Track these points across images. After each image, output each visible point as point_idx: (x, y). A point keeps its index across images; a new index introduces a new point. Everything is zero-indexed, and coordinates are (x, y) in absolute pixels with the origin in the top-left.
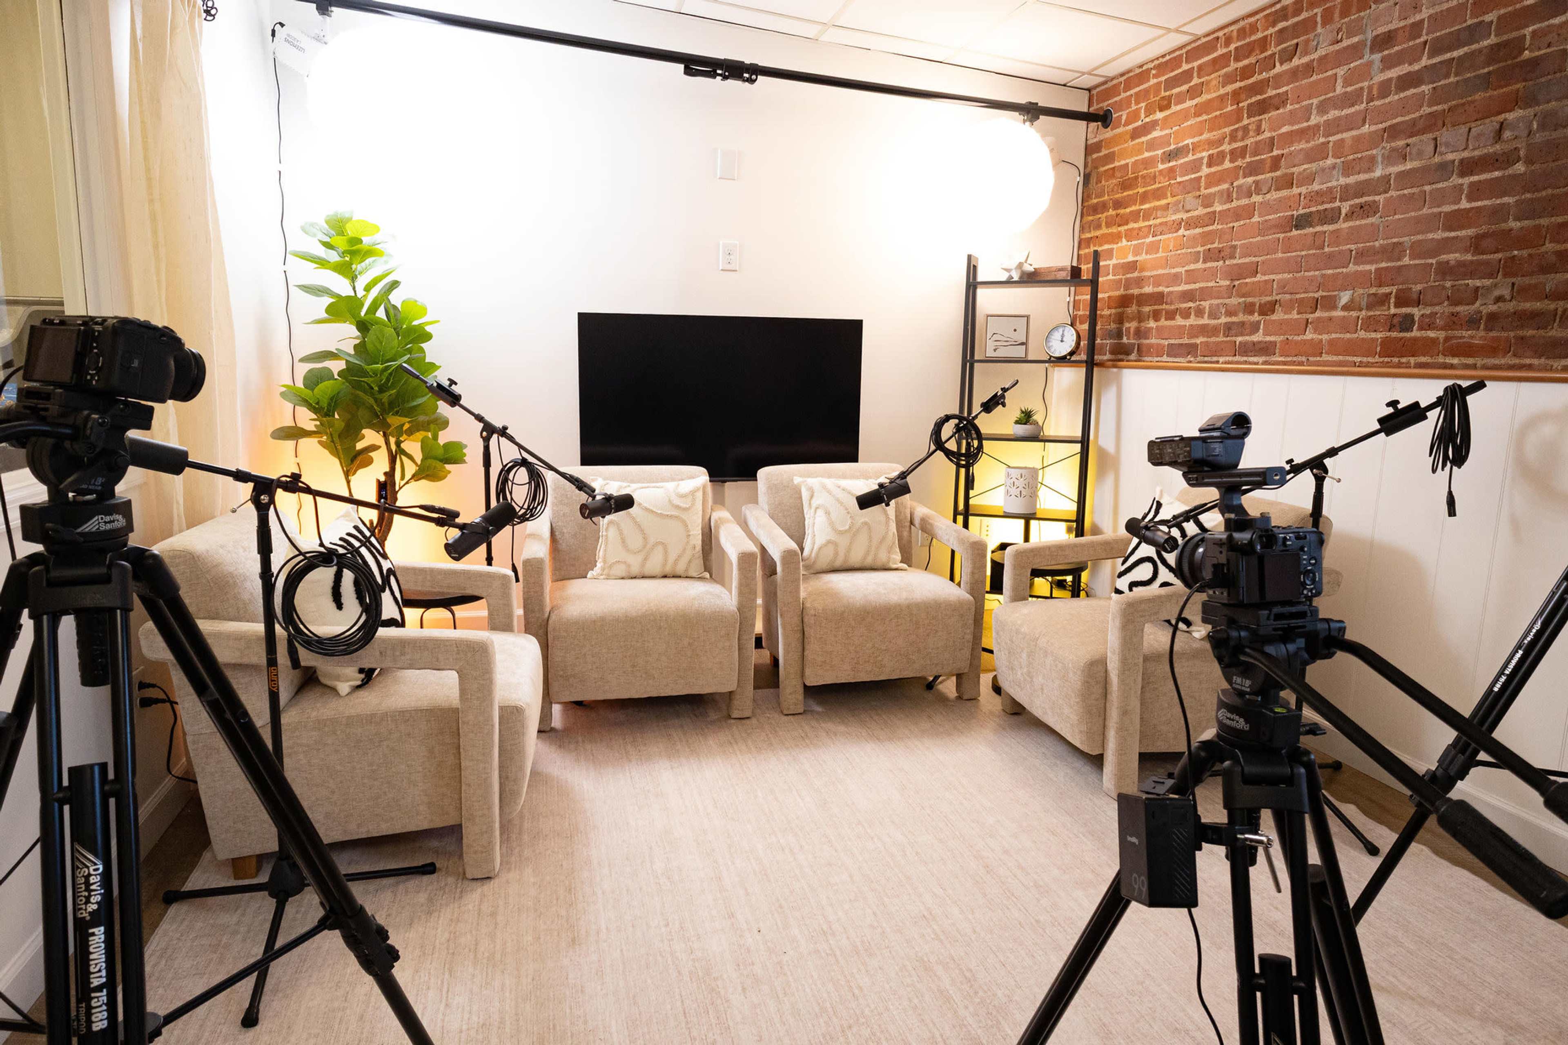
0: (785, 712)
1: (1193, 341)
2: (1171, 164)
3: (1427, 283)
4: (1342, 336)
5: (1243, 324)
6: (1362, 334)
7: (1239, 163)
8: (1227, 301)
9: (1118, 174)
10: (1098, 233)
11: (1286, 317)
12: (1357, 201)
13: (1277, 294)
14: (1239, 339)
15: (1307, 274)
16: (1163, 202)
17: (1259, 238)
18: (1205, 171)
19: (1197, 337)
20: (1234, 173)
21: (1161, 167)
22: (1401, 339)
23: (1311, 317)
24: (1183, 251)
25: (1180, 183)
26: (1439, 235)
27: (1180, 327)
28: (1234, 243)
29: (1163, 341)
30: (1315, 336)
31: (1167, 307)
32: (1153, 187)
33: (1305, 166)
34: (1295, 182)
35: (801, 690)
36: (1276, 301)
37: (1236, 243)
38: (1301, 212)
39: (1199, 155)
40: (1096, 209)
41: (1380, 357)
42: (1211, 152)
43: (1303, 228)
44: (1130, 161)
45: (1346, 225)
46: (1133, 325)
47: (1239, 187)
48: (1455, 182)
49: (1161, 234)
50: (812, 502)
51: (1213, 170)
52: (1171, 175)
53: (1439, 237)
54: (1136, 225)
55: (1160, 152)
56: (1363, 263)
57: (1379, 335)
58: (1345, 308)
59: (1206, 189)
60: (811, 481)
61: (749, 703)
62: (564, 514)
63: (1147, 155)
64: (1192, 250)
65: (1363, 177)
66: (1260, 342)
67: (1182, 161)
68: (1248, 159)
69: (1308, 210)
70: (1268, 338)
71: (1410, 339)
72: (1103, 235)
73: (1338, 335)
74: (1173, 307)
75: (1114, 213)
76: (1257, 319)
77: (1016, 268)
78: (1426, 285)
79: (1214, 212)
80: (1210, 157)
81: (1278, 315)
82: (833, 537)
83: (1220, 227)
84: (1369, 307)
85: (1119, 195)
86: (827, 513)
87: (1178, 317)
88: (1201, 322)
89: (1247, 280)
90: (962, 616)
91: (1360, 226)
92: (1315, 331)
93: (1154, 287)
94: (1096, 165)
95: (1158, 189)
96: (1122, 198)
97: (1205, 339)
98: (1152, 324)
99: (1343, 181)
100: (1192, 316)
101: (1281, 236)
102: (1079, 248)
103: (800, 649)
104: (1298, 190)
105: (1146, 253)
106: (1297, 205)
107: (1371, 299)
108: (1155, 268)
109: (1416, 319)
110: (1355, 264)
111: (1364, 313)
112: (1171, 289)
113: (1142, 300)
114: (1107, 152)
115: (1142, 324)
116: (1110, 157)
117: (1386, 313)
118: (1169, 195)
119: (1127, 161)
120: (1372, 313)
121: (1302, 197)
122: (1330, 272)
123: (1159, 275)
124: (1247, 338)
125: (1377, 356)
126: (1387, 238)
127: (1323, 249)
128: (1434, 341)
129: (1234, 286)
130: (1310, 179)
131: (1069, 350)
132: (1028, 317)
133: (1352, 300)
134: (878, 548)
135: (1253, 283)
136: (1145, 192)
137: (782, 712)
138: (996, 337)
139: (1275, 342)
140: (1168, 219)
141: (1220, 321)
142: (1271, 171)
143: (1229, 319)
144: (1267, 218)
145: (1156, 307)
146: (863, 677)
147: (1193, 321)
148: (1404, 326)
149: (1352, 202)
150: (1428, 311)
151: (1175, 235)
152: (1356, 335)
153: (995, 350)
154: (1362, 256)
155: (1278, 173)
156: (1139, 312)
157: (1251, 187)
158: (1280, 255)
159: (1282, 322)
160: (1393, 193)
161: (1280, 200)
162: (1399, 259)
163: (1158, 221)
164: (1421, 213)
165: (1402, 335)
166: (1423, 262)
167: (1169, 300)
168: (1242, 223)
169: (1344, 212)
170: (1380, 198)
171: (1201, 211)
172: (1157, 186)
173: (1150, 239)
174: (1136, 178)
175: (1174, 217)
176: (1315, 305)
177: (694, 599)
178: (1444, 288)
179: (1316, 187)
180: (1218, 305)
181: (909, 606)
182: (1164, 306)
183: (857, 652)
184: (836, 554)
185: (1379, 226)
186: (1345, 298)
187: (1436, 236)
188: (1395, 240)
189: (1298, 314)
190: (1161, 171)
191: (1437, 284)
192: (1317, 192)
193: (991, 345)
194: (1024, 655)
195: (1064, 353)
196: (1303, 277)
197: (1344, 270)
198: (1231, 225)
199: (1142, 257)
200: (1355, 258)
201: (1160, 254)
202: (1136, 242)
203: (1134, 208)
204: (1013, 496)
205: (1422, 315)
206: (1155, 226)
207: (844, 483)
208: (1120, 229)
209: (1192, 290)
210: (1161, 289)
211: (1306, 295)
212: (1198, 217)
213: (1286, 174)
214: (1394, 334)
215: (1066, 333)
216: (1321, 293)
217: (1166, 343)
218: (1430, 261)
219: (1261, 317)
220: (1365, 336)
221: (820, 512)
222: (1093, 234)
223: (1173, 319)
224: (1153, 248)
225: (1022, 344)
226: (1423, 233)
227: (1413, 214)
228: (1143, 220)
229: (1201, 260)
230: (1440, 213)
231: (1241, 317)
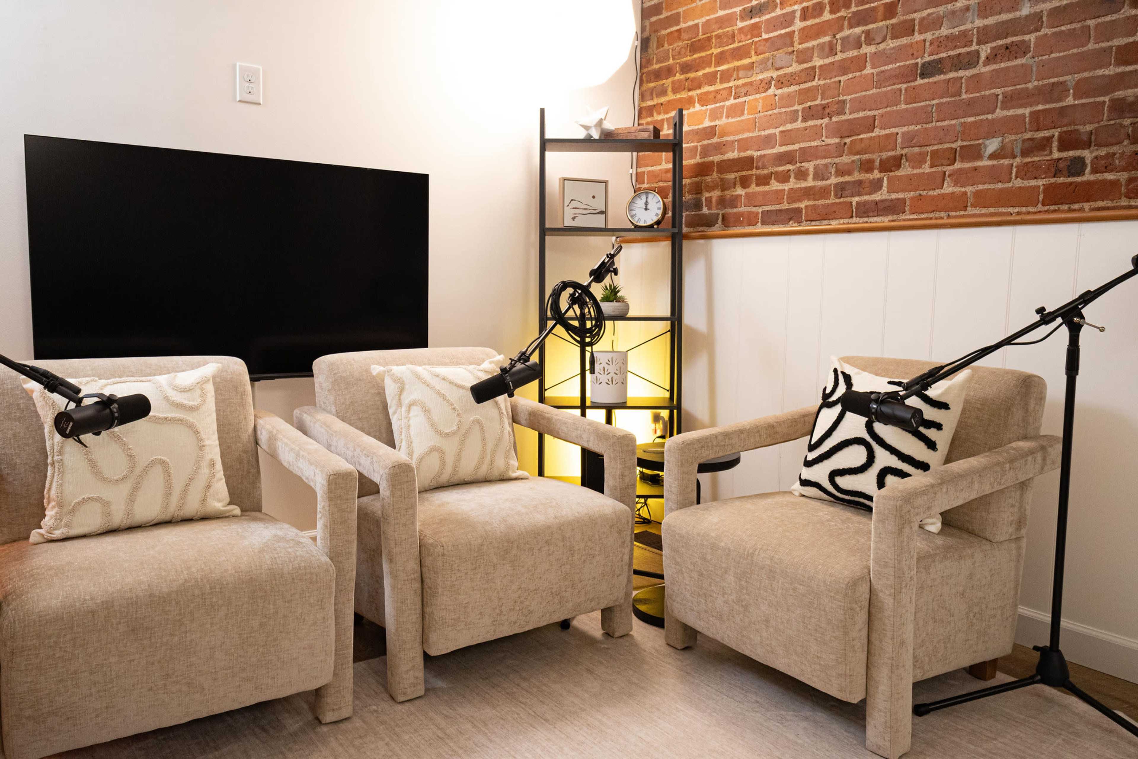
0: (401, 698)
1: (795, 206)
2: (753, 21)
3: (1099, 122)
4: (992, 186)
5: (860, 182)
6: (1019, 183)
7: (843, 13)
8: (837, 160)
9: (684, 36)
10: (663, 100)
11: (915, 171)
12: (1000, 42)
13: (902, 148)
14: (855, 200)
15: (939, 124)
16: (746, 61)
17: (874, 91)
18: (798, 24)
19: (801, 201)
20: (838, 25)
21: (740, 24)
22: (1071, 184)
23: (949, 169)
24: (775, 111)
25: (766, 40)
26: (1112, 70)
27: (777, 192)
28: (841, 98)
29: (754, 209)
30: (957, 189)
31: (758, 172)
32: (731, 46)
33: (929, 11)
34: (917, 27)
35: (419, 661)
36: (902, 155)
37: (845, 98)
38: (927, 59)
39: (788, 9)
40: (657, 75)
41: (1043, 205)
42: (805, 4)
43: (932, 75)
44: (700, 21)
45: (988, 68)
46: (715, 194)
47: (843, 39)
48: (1127, 14)
49: (746, 95)
50: (402, 397)
51: (809, 23)
52: (755, 32)
53: (1112, 73)
54: (711, 88)
55: (738, 9)
56: (1013, 107)
57: (1040, 183)
58: (992, 157)
59: (800, 44)
60: (397, 370)
61: (349, 697)
62: (14, 435)
63: (721, 13)
64: (788, 109)
65: (1005, 17)
66: (883, 201)
67: (768, 17)
68: (854, 9)
69: (936, 57)
70: (894, 196)
71: (1082, 183)
72: (669, 101)
73: (986, 186)
74: (766, 172)
75: (682, 77)
76: (878, 176)
77: (596, 126)
78: (1097, 125)
79: (814, 68)
80: (804, 10)
81: (906, 170)
82: (437, 441)
83: (822, 82)
84: (1025, 153)
85: (689, 58)
86: (426, 411)
87: (773, 181)
88: (803, 184)
89: (861, 136)
90: (620, 532)
91: (1008, 68)
92: (956, 184)
93: (739, 151)
94: (656, 28)
95: (739, 48)
96: (693, 60)
97: (811, 203)
98: (740, 191)
99: (979, 23)
100: (792, 180)
101: (904, 86)
102: (640, 117)
103: (419, 606)
104: (922, 37)
105: (728, 117)
106: (921, 53)
107: (1027, 145)
108: (738, 132)
109: (1088, 161)
110: (1002, 109)
111: (1018, 160)
112: (762, 152)
113: (725, 166)
114: (669, 14)
115: (726, 192)
116: (675, 19)
117: (1048, 158)
118: (753, 53)
119: (696, 21)
120: (1029, 160)
121: (928, 44)
122: (971, 119)
123: (747, 139)
124: (866, 198)
125: (1040, 205)
126: (1043, 79)
127: (960, 95)
128: (1115, 183)
129: (845, 144)
130: (936, 23)
131: (655, 219)
132: (606, 182)
133: (1002, 148)
134: (494, 453)
135: (871, 138)
136: (722, 53)
137: (393, 698)
138: (574, 204)
139: (904, 200)
140: (753, 79)
141: (828, 182)
142: (885, 19)
143: (841, 179)
144: (882, 68)
145: (744, 173)
146: (506, 631)
147: (793, 184)
148: (1073, 171)
149: (994, 44)
150: (1103, 152)
151: (763, 95)
152: (1010, 185)
153: (574, 219)
154: (1009, 101)
155: (894, 21)
156: (722, 180)
157: (859, 37)
158: (903, 106)
159: (910, 178)
160: (1044, 31)
161: (900, 48)
162: (1060, 100)
163: (741, 82)
164: (1085, 49)
165: (1070, 180)
166: (1092, 100)
167: (760, 164)
168: (851, 76)
169: (983, 56)
170: (1031, 38)
171: (796, 68)
172: (736, 45)
173: (732, 101)
174: (709, 39)
175: (760, 77)
176: (952, 157)
177: (261, 551)
178: (1121, 125)
179: (944, 31)
180: (826, 165)
181: (561, 527)
182: (754, 171)
183: (500, 599)
184: (443, 463)
185: (1031, 66)
186: (992, 145)
187: (1107, 72)
188: (1052, 80)
189: (931, 167)
190: (741, 29)
191: (1112, 122)
192: (947, 37)
193: (569, 213)
194: (731, 578)
195: (649, 223)
196: (936, 128)
197: (990, 116)
198: (837, 79)
199: (722, 122)
200: (1002, 102)
201: (746, 117)
202: (713, 106)
203: (707, 70)
204: (604, 384)
205: (1096, 157)
206: (737, 87)
207: (442, 370)
208: (690, 93)
209: (791, 151)
210: (749, 153)
211: (940, 147)
212: (792, 75)
213: (905, 21)
214: (1061, 180)
215: (649, 200)
216: (959, 143)
217: (760, 210)
218: (1101, 99)
219: (882, 174)
220: (1021, 185)
221: (415, 411)
222: (656, 101)
223: (768, 184)
224: (736, 111)
225: (602, 213)
226: (1091, 70)
227: (1075, 51)
228: (721, 82)
229: (800, 119)
230: (1111, 47)
231: (857, 176)
